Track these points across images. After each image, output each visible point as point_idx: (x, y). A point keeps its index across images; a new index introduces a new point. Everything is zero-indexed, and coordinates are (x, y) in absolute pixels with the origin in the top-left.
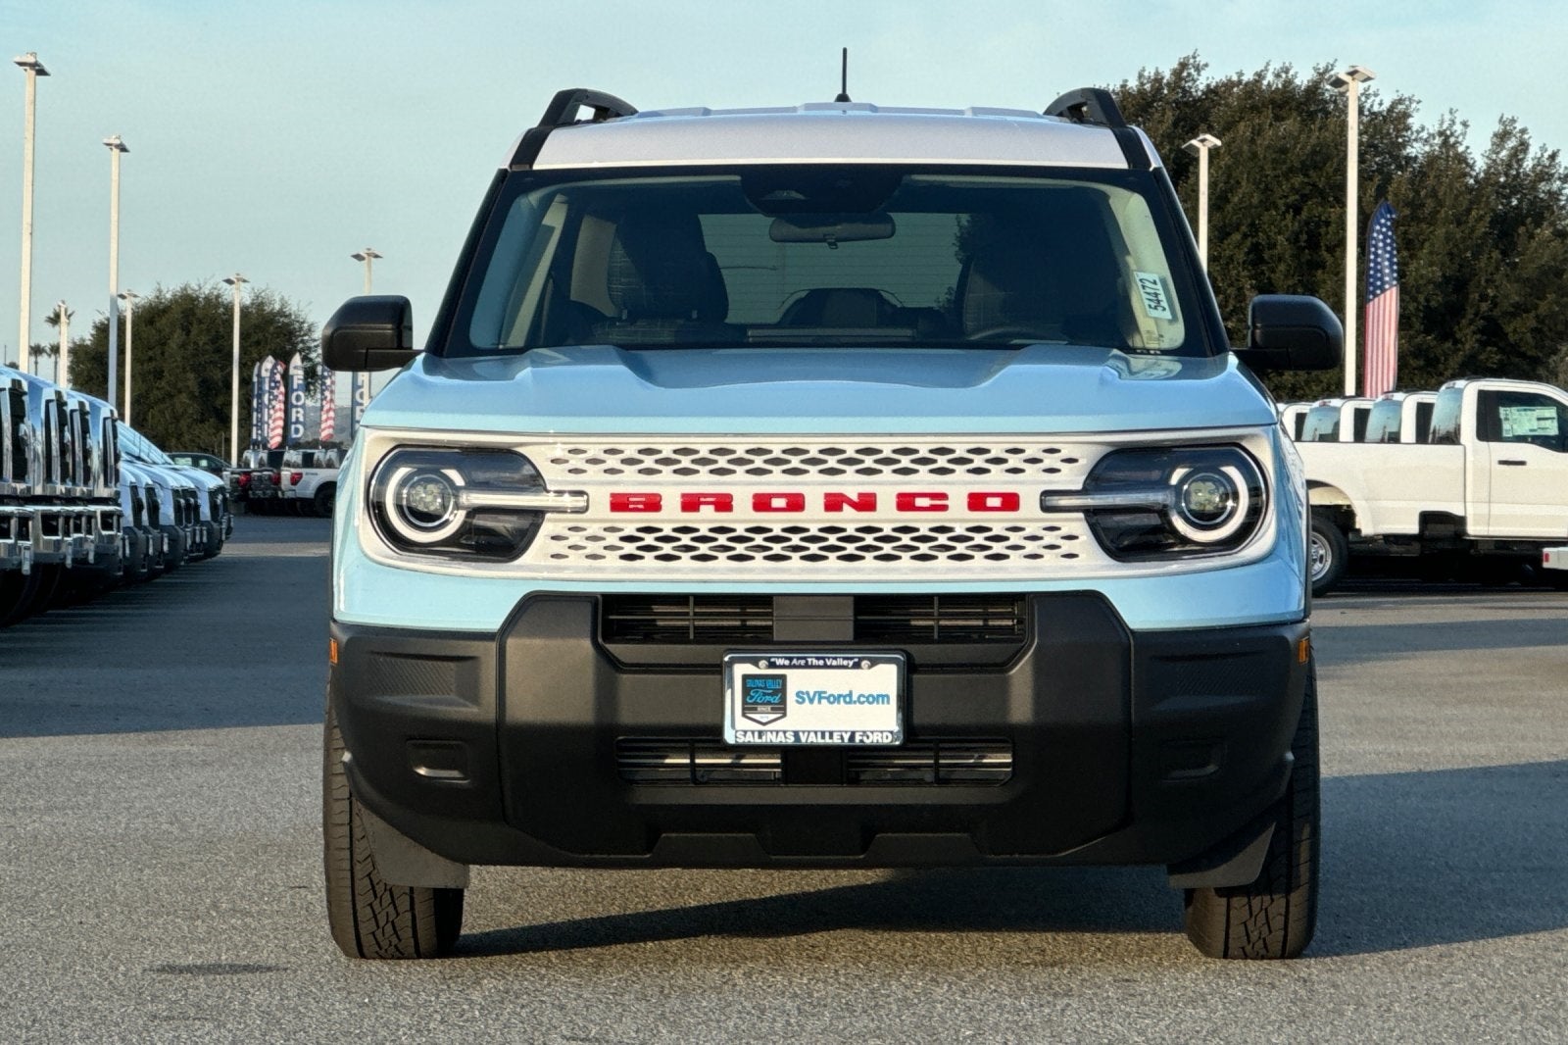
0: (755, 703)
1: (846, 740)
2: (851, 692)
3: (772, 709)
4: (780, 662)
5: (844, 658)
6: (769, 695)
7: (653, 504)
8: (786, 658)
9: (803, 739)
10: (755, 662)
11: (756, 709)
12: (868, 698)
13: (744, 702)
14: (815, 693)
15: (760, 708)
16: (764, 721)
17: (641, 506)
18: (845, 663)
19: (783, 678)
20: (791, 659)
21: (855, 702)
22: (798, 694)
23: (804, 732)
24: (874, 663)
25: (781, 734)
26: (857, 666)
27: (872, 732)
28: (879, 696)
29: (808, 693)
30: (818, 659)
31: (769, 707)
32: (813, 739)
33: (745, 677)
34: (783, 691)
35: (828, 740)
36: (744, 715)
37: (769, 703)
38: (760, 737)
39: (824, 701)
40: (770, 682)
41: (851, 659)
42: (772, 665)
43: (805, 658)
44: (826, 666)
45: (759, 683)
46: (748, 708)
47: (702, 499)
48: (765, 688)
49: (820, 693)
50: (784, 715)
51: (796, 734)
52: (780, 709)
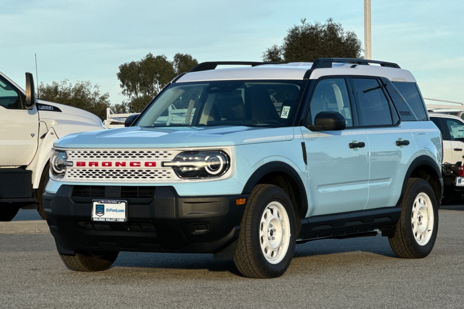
0: (98, 211)
1: (115, 220)
2: (117, 209)
3: (102, 213)
4: (103, 202)
5: (115, 201)
6: (101, 210)
7: (84, 164)
8: (104, 201)
9: (107, 220)
10: (98, 202)
11: (98, 213)
12: (120, 211)
13: (96, 211)
14: (110, 209)
15: (99, 213)
16: (100, 215)
17: (82, 165)
18: (115, 202)
19: (104, 205)
20: (105, 201)
21: (117, 212)
22: (107, 209)
23: (107, 218)
24: (121, 202)
25: (102, 219)
26: (117, 203)
27: (120, 219)
28: (122, 210)
29: (108, 209)
30: (110, 201)
31: (101, 212)
32: (109, 220)
33: (96, 205)
34: (103, 209)
35: (111, 220)
36: (96, 214)
37: (101, 211)
38: (98, 219)
39: (112, 211)
40: (101, 206)
41: (116, 201)
42: (101, 203)
43: (107, 201)
44: (111, 203)
45: (99, 207)
46: (97, 213)
47: (93, 163)
48: (100, 208)
49: (111, 209)
50: (104, 214)
51: (105, 219)
52: (103, 213)
